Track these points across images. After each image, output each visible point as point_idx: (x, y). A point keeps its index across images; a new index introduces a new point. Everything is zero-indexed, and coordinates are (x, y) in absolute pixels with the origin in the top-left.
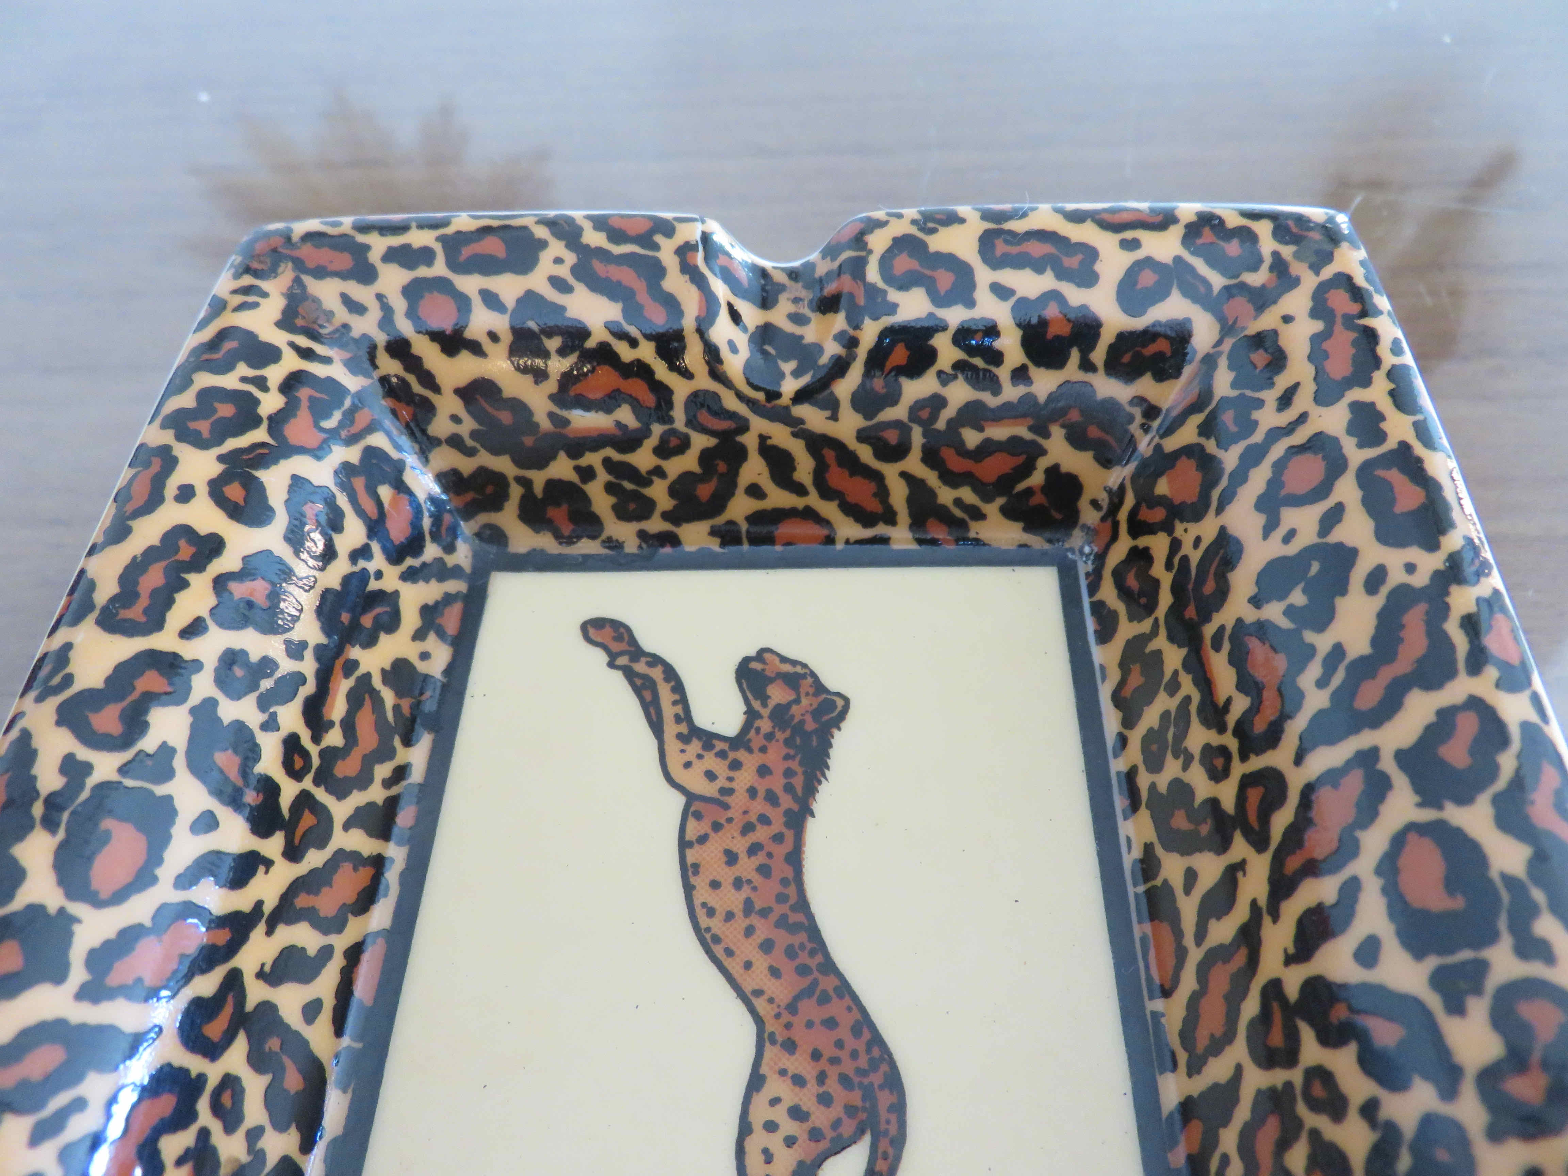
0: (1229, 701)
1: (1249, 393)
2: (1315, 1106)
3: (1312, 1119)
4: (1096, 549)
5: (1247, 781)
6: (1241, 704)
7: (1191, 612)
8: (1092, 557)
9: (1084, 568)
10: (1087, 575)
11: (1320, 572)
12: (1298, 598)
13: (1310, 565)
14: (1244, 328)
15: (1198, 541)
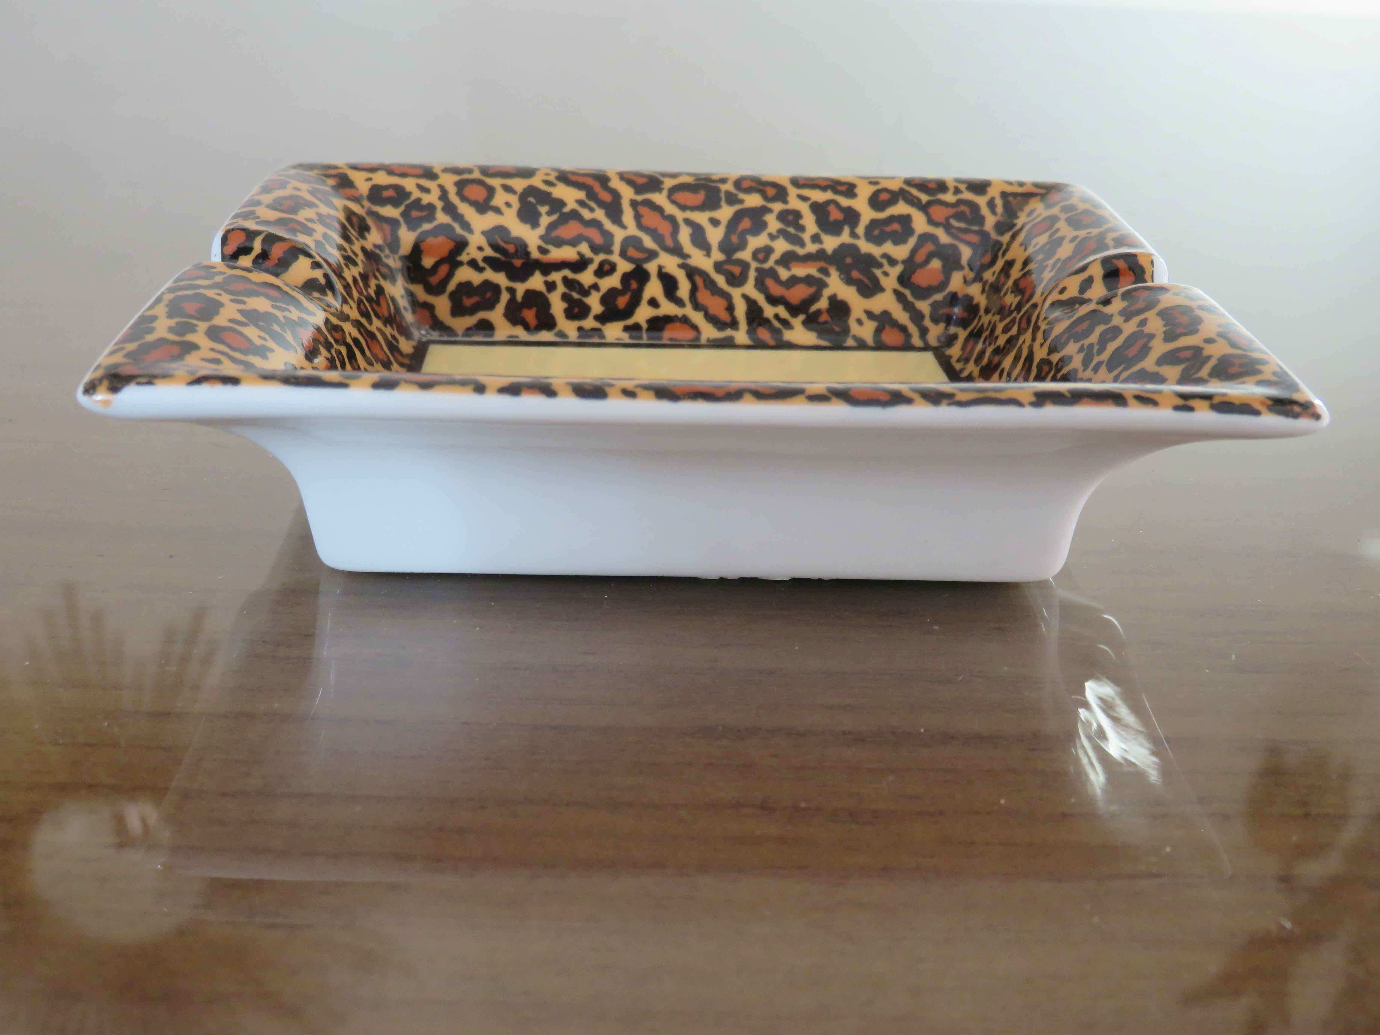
0: (579, 253)
1: (407, 202)
2: (766, 259)
3: (770, 263)
4: (427, 327)
5: (623, 254)
6: (584, 248)
7: (518, 263)
8: (430, 331)
9: (435, 335)
10: (440, 336)
11: (535, 198)
12: (544, 209)
13: (530, 202)
14: (361, 196)
15: (480, 249)
